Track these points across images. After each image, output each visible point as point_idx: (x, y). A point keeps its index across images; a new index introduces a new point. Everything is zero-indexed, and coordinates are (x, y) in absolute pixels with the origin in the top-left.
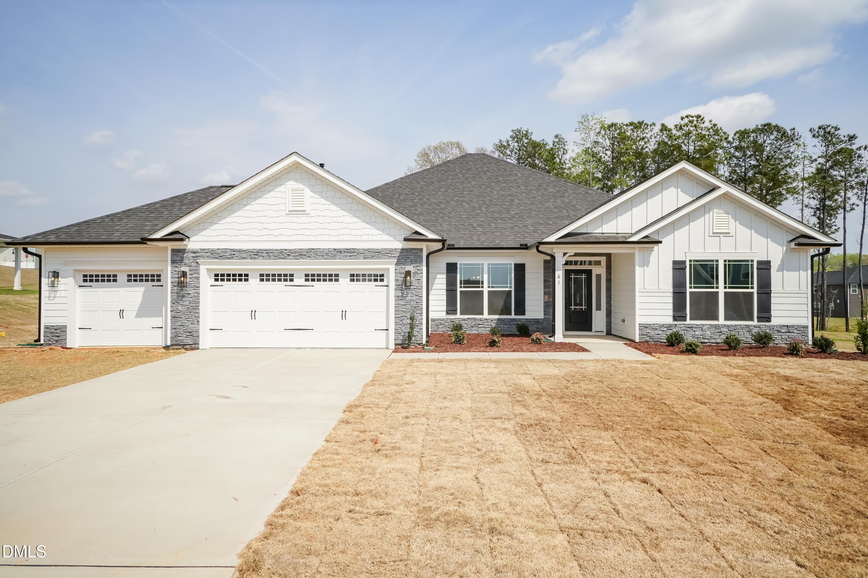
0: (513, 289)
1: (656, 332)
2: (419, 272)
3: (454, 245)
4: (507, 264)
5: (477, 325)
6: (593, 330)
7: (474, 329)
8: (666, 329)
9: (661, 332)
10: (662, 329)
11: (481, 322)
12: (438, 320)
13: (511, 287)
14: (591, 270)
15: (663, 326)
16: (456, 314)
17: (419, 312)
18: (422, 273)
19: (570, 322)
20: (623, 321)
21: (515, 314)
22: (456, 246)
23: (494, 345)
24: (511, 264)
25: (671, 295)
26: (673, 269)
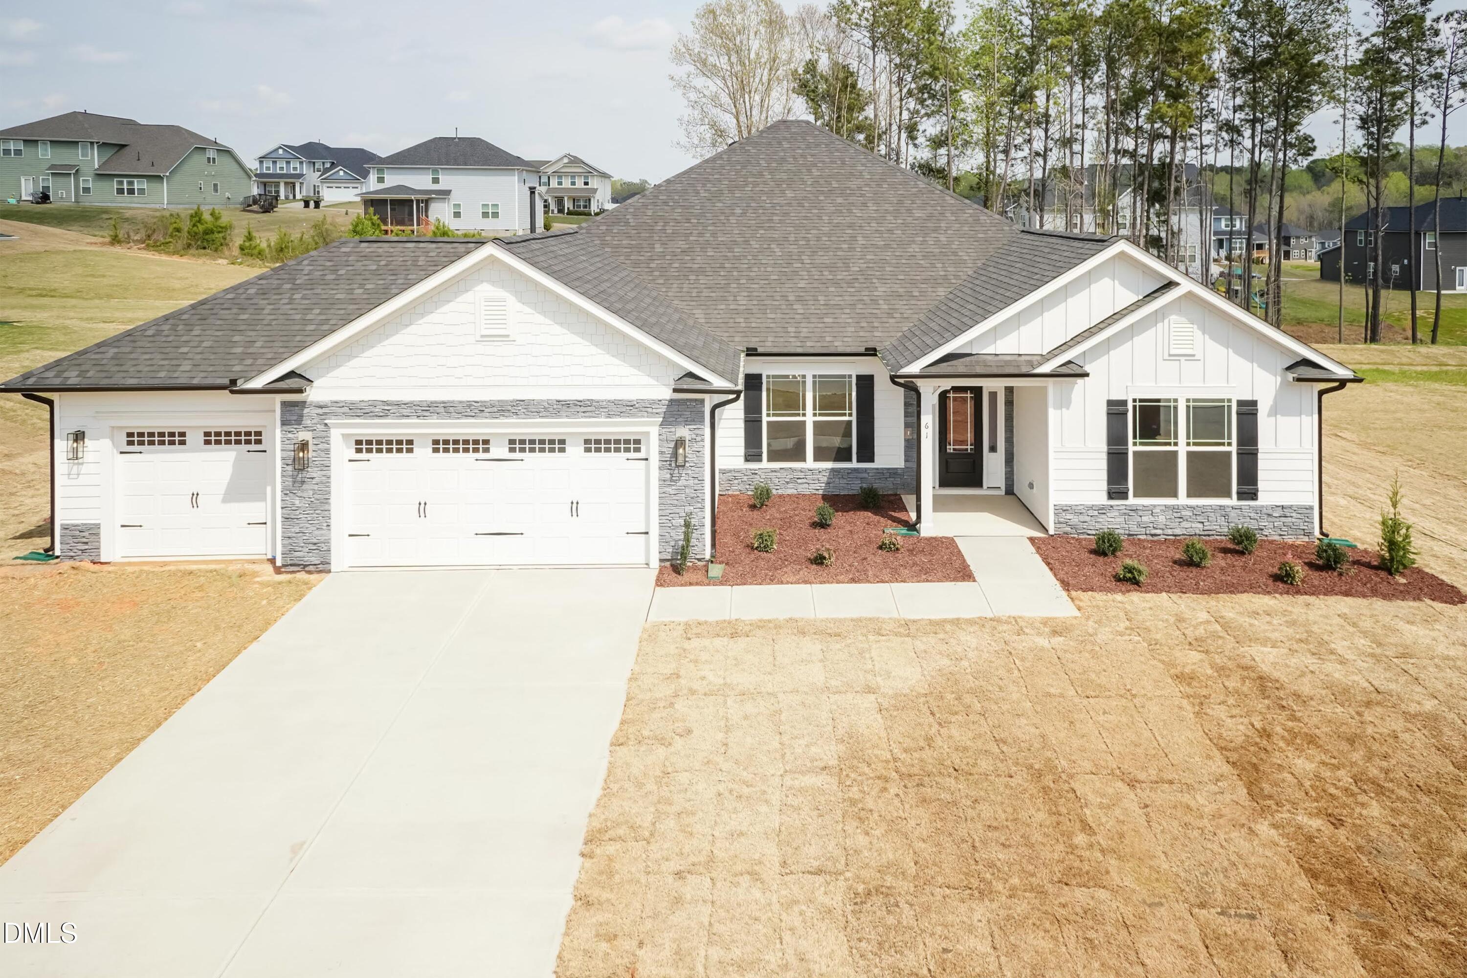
0: (854, 419)
1: (1082, 518)
2: (698, 439)
3: (756, 349)
4: (844, 376)
5: (794, 480)
6: (985, 485)
7: (790, 485)
8: (1096, 513)
9: (1088, 519)
10: (1091, 513)
11: (802, 475)
12: (730, 471)
13: (850, 415)
14: (981, 388)
15: (1092, 507)
16: (761, 460)
17: (699, 505)
18: (703, 440)
19: (947, 472)
20: (1031, 486)
21: (858, 461)
22: (759, 350)
23: (822, 563)
24: (850, 376)
25: (1104, 456)
26: (1108, 414)
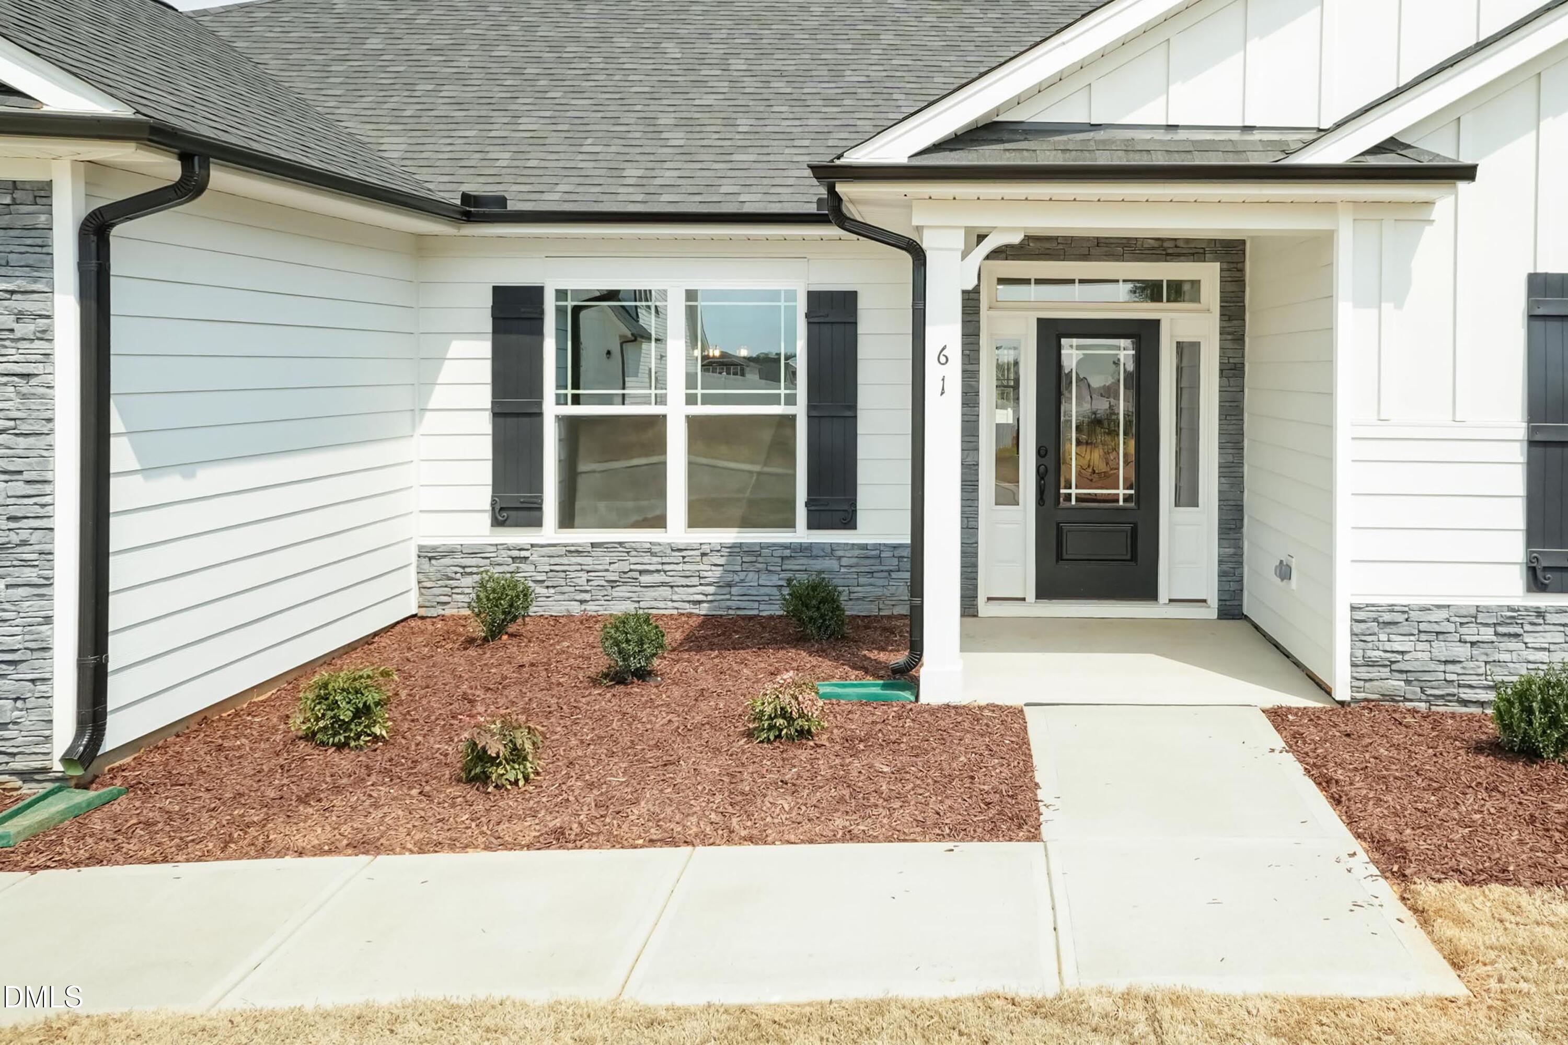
0: (800, 411)
1: (1441, 650)
3: (502, 201)
4: (774, 295)
5: (626, 578)
6: (1164, 591)
7: (617, 592)
8: (1487, 634)
9: (1463, 652)
10: (1470, 633)
11: (653, 563)
12: (450, 552)
13: (791, 400)
14: (1157, 322)
15: (1474, 616)
16: (537, 523)
19: (1059, 558)
20: (1284, 572)
21: (812, 525)
22: (512, 206)
24: (791, 295)
25: (1518, 454)
26: (1532, 317)
